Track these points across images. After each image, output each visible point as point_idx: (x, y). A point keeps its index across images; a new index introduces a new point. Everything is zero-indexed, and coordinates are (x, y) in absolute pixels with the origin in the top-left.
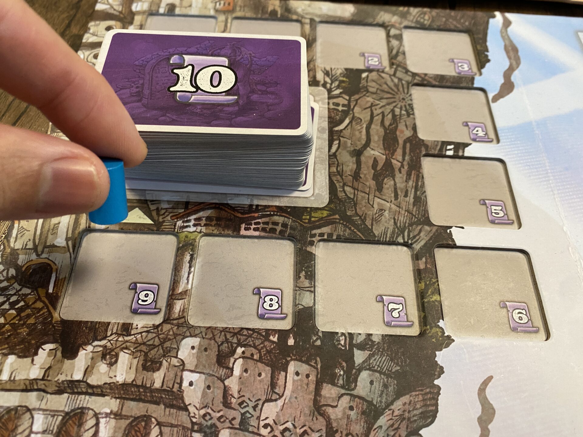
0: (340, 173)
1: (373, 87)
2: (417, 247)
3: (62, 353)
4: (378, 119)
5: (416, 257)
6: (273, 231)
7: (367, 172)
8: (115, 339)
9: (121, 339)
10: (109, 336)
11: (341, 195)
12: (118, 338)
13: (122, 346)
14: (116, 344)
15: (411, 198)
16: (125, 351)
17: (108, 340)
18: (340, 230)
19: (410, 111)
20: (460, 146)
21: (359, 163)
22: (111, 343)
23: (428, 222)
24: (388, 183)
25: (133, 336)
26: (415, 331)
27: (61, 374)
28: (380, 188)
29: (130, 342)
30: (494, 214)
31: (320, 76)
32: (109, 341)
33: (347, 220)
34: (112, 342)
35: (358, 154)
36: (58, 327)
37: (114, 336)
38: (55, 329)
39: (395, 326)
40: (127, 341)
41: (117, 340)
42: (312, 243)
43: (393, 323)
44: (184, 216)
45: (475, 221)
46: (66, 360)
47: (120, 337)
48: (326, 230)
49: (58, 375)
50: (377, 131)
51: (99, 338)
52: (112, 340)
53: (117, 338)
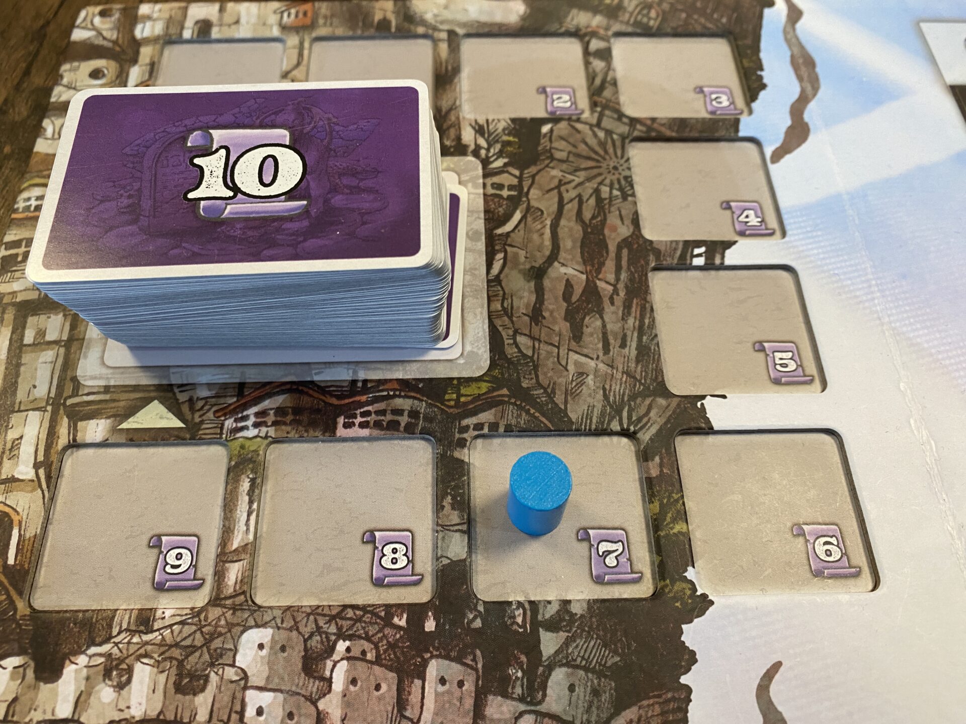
0: (508, 312)
1: (561, 150)
2: (645, 436)
3: (35, 672)
4: (571, 208)
5: (644, 456)
6: (393, 426)
7: (554, 307)
8: (126, 641)
9: (136, 640)
10: (116, 636)
11: (511, 351)
12: (131, 639)
13: (139, 653)
14: (128, 650)
15: (632, 350)
16: (145, 660)
17: (114, 642)
18: (511, 415)
19: (627, 188)
20: (717, 248)
21: (540, 291)
22: (118, 648)
23: (662, 390)
24: (593, 324)
25: (157, 633)
26: (644, 590)
27: (35, 710)
28: (577, 335)
29: (152, 644)
30: (778, 367)
31: (468, 136)
32: (116, 644)
33: (522, 396)
34: (121, 646)
35: (537, 274)
36: (26, 625)
37: (123, 635)
38: (21, 629)
39: (611, 583)
40: (147, 643)
41: (129, 643)
42: (462, 443)
43: (607, 577)
44: (237, 411)
45: (746, 383)
46: (42, 684)
47: (133, 636)
48: (486, 417)
49: (29, 712)
50: (570, 230)
51: (98, 640)
52: (119, 643)
53: (129, 638)
